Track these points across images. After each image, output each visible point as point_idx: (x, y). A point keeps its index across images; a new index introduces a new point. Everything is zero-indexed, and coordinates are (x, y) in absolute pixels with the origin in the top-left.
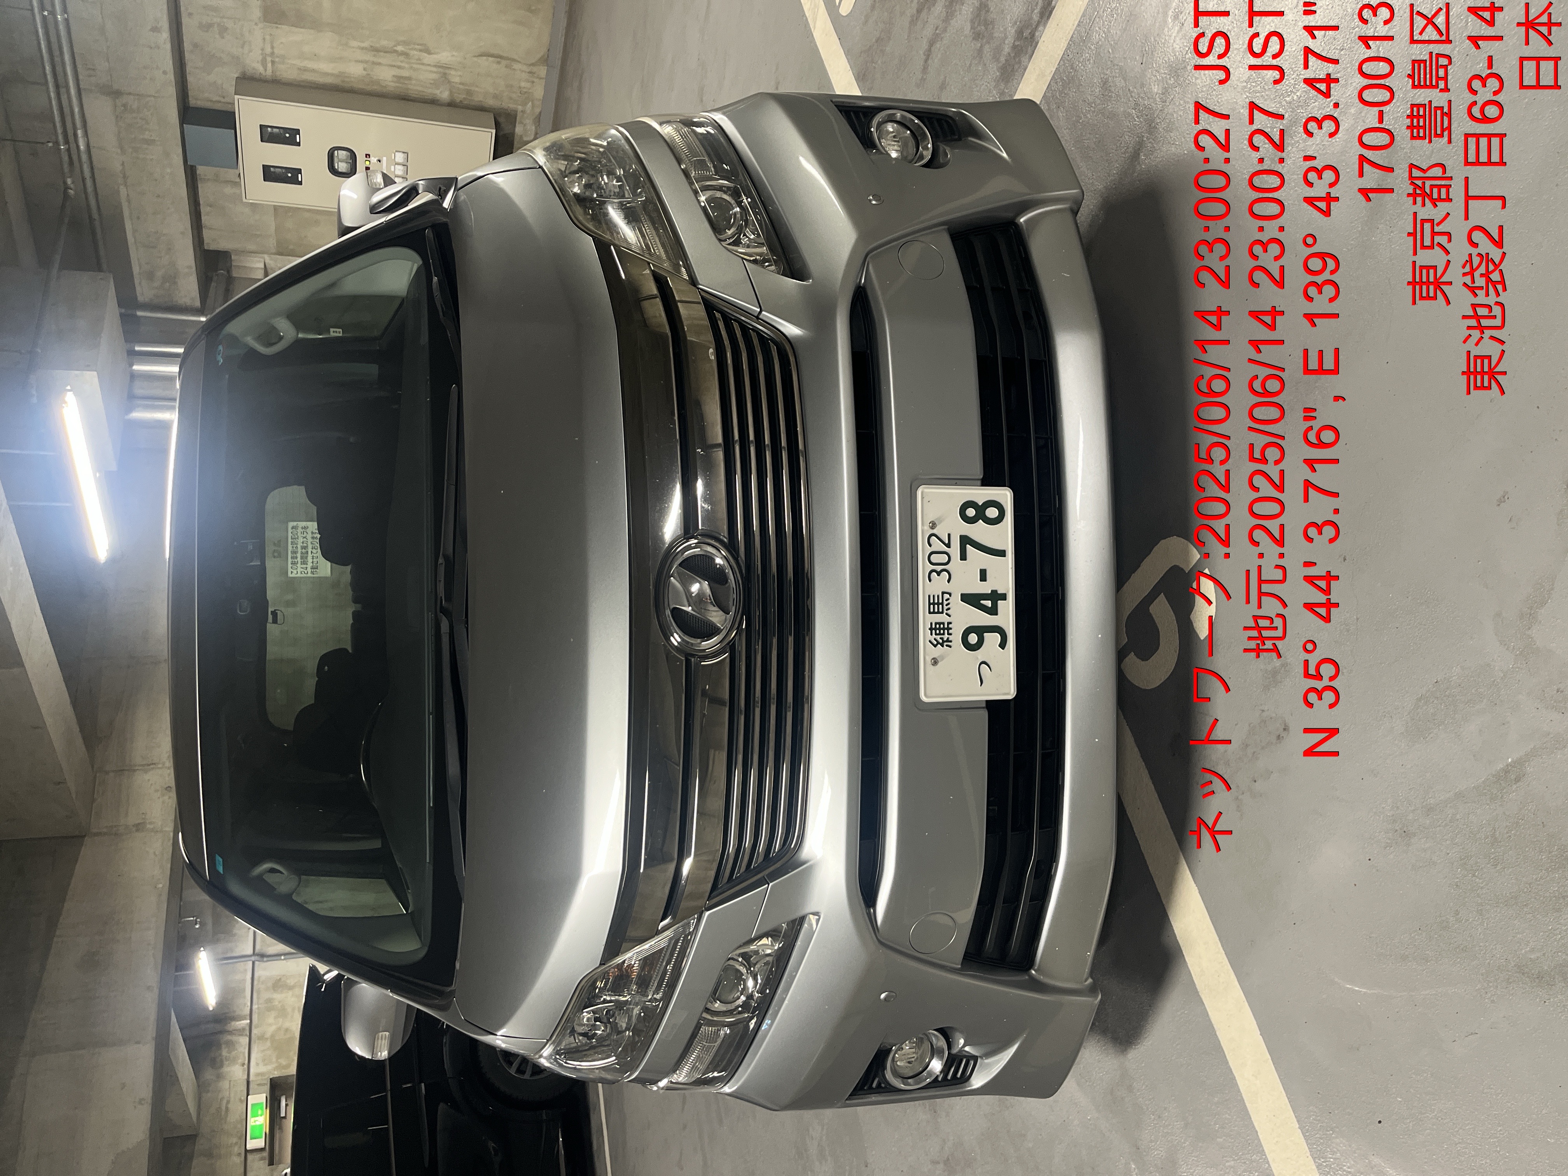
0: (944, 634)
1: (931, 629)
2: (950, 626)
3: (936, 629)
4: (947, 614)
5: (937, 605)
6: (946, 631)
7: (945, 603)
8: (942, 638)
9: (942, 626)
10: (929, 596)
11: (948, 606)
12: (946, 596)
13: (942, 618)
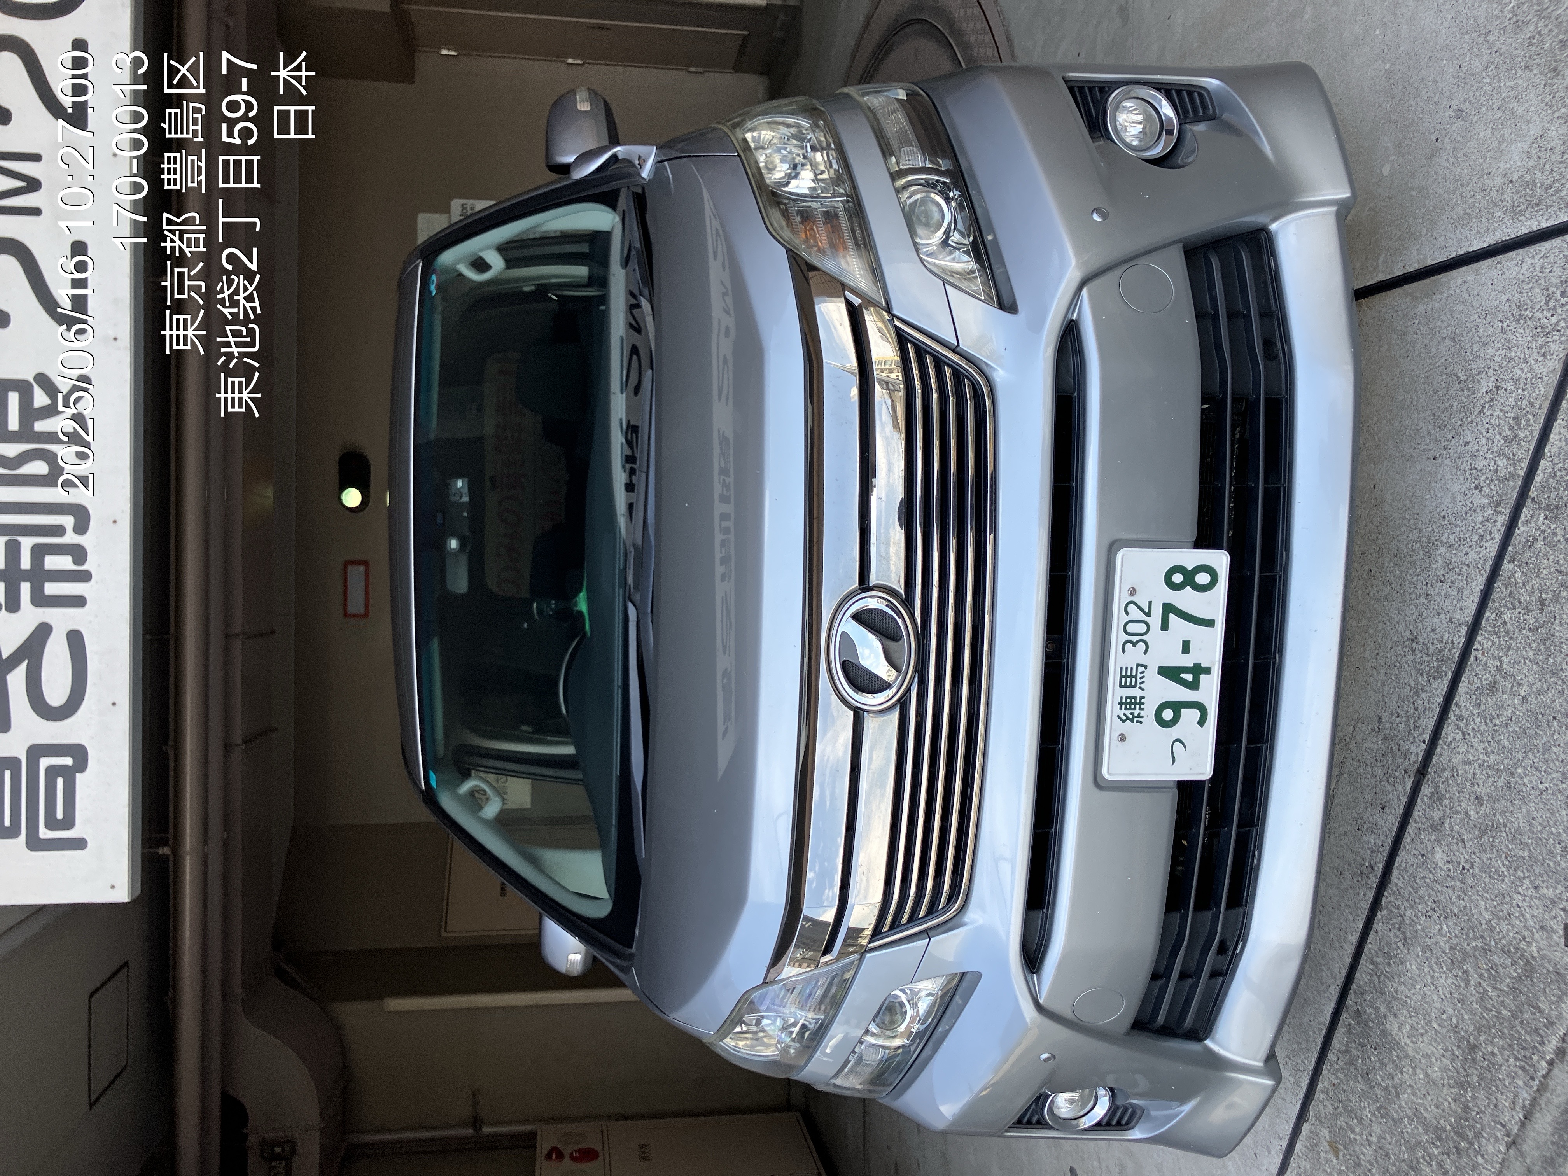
0: (1134, 709)
1: (1121, 704)
2: (1143, 701)
3: (1126, 703)
4: (1140, 688)
5: (1129, 678)
6: (1138, 706)
7: (1139, 676)
8: (1132, 714)
9: (1133, 701)
10: (1122, 669)
11: (1142, 680)
12: (1141, 669)
13: (1136, 692)
